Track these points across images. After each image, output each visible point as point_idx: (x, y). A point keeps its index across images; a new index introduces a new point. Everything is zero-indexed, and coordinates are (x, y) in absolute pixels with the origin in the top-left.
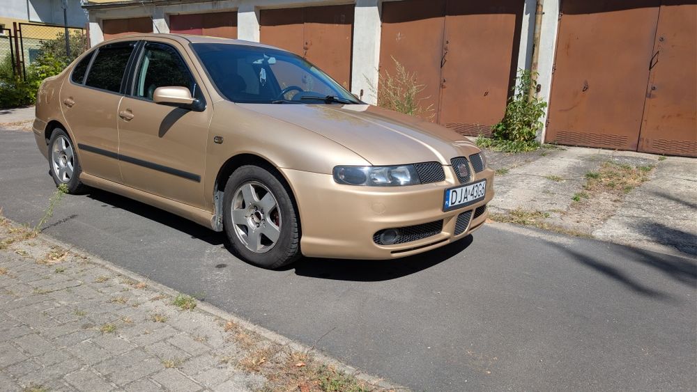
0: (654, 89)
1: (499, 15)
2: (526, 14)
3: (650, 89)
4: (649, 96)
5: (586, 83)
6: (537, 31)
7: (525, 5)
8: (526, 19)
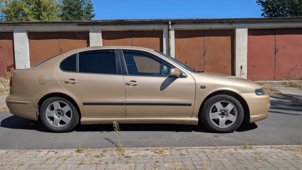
0: (206, 62)
1: (153, 38)
2: (164, 38)
3: (205, 62)
4: (205, 64)
5: (186, 61)
6: (170, 44)
7: (164, 35)
8: (164, 40)
